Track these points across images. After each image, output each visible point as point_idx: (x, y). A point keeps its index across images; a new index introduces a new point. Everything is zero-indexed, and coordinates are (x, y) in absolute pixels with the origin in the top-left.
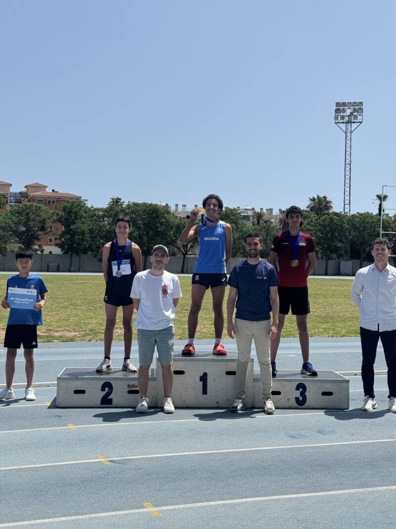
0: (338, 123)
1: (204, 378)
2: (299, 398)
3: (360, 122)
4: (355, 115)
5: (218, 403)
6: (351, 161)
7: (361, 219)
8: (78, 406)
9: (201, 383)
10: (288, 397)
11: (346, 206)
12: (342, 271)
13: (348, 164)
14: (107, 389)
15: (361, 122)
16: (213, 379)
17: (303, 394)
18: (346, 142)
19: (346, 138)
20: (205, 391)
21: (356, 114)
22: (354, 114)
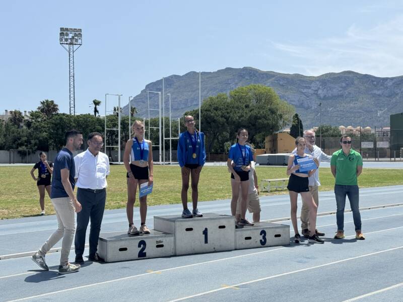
0: (63, 43)
1: (205, 232)
2: (262, 240)
3: (79, 44)
5: (214, 248)
6: (74, 74)
7: (84, 118)
8: (122, 260)
9: (204, 235)
10: (256, 241)
11: (71, 109)
13: (72, 77)
14: (142, 246)
15: (81, 45)
16: (211, 232)
17: (264, 238)
18: (70, 59)
19: (70, 56)
20: (206, 241)
22: (75, 38)
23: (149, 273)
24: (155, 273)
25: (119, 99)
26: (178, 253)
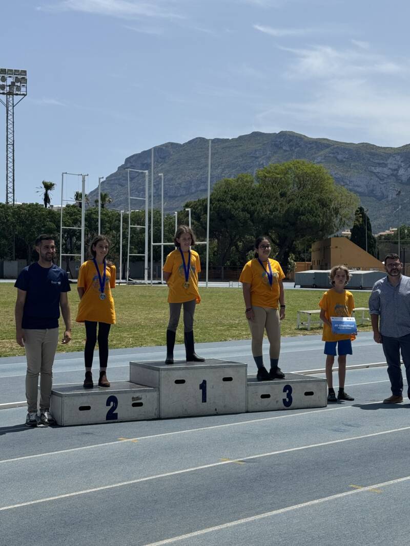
1: (203, 386)
2: (285, 399)
3: (23, 94)
4: (17, 86)
5: (216, 410)
6: (14, 141)
7: (29, 211)
8: (84, 423)
9: (201, 390)
10: (277, 400)
11: (9, 195)
12: (5, 273)
13: (10, 145)
14: (112, 403)
15: (25, 95)
16: (211, 387)
17: (289, 396)
18: (7, 117)
19: (7, 113)
20: (204, 399)
21: (19, 84)
22: (16, 84)
23: (120, 442)
24: (130, 442)
25: (84, 181)
26: (162, 415)
